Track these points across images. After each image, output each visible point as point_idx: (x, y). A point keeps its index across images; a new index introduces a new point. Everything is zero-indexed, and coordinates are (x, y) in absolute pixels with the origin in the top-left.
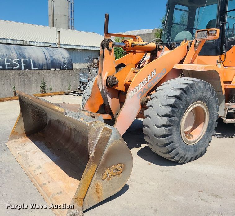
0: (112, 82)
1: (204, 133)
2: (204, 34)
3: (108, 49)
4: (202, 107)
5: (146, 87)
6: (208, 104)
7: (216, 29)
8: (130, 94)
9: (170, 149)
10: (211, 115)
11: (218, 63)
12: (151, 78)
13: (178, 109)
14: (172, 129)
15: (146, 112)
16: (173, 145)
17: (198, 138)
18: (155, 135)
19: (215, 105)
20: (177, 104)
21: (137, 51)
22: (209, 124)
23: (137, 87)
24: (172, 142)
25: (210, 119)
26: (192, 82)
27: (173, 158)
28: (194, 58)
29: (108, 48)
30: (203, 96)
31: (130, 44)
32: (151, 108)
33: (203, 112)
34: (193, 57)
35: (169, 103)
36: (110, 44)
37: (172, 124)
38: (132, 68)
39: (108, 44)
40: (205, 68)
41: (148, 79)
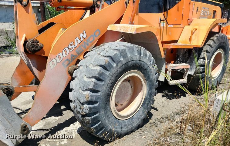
0: (33, 47)
5: (74, 53)
8: (51, 63)
11: (160, 21)
12: (79, 42)
23: (61, 54)
29: (21, 2)
38: (61, 29)
40: (137, 29)
41: (76, 44)
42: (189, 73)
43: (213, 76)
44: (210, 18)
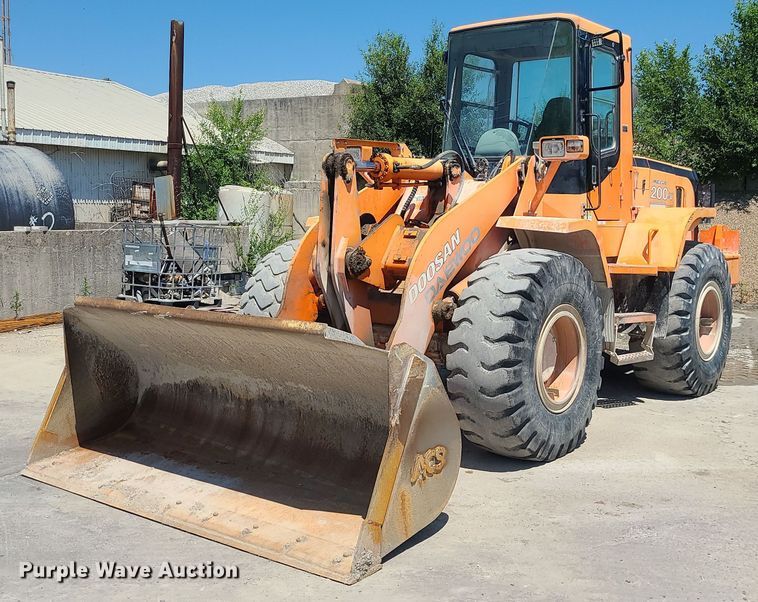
0: (358, 263)
1: (580, 384)
2: (556, 146)
3: (344, 178)
4: (571, 319)
5: (442, 275)
6: (583, 311)
7: (582, 137)
8: (410, 292)
9: (518, 421)
10: (592, 337)
11: (584, 211)
12: (450, 252)
13: (529, 323)
14: (521, 370)
15: (453, 337)
16: (524, 411)
17: (568, 396)
18: (482, 390)
19: (596, 314)
20: (526, 310)
21: (403, 181)
22: (588, 360)
23: (424, 277)
24: (523, 404)
25: (588, 347)
26: (549, 259)
27: (524, 447)
28: (536, 202)
29: (344, 176)
30: (571, 290)
31: (391, 167)
32: (464, 323)
33: (573, 333)
34: (535, 197)
35: (508, 310)
36: (349, 167)
37: (520, 358)
38: (399, 227)
39: (344, 167)
40: (571, 225)
41: (446, 255)
42: (654, 335)
43: (707, 351)
44: (671, 206)
